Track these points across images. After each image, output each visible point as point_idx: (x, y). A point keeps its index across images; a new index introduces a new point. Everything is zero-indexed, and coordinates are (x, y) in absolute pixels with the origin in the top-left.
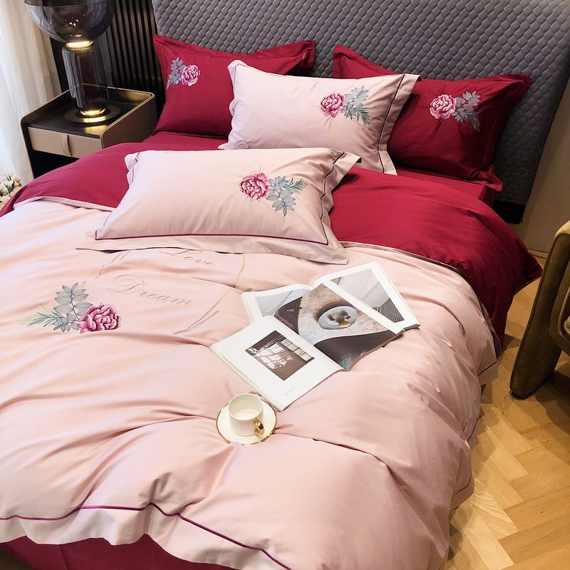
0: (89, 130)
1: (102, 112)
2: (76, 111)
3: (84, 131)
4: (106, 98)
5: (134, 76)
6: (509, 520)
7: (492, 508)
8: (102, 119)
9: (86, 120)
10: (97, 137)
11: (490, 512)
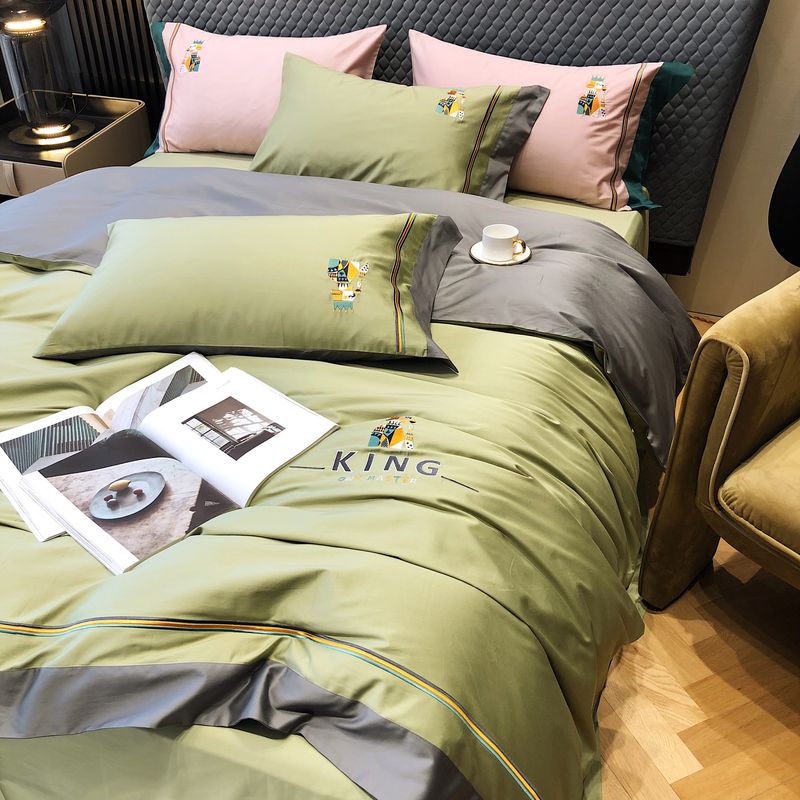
0: (45, 155)
1: (67, 128)
2: (26, 128)
3: (39, 156)
4: (71, 108)
5: (114, 77)
6: (692, 703)
7: (666, 686)
8: (68, 139)
9: (42, 142)
10: (58, 165)
11: (664, 693)
